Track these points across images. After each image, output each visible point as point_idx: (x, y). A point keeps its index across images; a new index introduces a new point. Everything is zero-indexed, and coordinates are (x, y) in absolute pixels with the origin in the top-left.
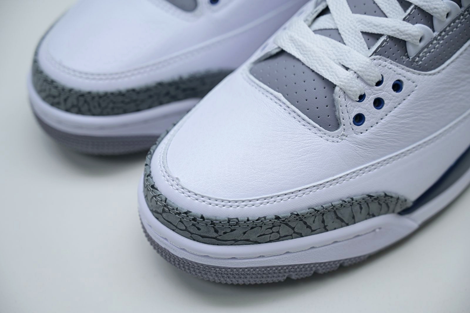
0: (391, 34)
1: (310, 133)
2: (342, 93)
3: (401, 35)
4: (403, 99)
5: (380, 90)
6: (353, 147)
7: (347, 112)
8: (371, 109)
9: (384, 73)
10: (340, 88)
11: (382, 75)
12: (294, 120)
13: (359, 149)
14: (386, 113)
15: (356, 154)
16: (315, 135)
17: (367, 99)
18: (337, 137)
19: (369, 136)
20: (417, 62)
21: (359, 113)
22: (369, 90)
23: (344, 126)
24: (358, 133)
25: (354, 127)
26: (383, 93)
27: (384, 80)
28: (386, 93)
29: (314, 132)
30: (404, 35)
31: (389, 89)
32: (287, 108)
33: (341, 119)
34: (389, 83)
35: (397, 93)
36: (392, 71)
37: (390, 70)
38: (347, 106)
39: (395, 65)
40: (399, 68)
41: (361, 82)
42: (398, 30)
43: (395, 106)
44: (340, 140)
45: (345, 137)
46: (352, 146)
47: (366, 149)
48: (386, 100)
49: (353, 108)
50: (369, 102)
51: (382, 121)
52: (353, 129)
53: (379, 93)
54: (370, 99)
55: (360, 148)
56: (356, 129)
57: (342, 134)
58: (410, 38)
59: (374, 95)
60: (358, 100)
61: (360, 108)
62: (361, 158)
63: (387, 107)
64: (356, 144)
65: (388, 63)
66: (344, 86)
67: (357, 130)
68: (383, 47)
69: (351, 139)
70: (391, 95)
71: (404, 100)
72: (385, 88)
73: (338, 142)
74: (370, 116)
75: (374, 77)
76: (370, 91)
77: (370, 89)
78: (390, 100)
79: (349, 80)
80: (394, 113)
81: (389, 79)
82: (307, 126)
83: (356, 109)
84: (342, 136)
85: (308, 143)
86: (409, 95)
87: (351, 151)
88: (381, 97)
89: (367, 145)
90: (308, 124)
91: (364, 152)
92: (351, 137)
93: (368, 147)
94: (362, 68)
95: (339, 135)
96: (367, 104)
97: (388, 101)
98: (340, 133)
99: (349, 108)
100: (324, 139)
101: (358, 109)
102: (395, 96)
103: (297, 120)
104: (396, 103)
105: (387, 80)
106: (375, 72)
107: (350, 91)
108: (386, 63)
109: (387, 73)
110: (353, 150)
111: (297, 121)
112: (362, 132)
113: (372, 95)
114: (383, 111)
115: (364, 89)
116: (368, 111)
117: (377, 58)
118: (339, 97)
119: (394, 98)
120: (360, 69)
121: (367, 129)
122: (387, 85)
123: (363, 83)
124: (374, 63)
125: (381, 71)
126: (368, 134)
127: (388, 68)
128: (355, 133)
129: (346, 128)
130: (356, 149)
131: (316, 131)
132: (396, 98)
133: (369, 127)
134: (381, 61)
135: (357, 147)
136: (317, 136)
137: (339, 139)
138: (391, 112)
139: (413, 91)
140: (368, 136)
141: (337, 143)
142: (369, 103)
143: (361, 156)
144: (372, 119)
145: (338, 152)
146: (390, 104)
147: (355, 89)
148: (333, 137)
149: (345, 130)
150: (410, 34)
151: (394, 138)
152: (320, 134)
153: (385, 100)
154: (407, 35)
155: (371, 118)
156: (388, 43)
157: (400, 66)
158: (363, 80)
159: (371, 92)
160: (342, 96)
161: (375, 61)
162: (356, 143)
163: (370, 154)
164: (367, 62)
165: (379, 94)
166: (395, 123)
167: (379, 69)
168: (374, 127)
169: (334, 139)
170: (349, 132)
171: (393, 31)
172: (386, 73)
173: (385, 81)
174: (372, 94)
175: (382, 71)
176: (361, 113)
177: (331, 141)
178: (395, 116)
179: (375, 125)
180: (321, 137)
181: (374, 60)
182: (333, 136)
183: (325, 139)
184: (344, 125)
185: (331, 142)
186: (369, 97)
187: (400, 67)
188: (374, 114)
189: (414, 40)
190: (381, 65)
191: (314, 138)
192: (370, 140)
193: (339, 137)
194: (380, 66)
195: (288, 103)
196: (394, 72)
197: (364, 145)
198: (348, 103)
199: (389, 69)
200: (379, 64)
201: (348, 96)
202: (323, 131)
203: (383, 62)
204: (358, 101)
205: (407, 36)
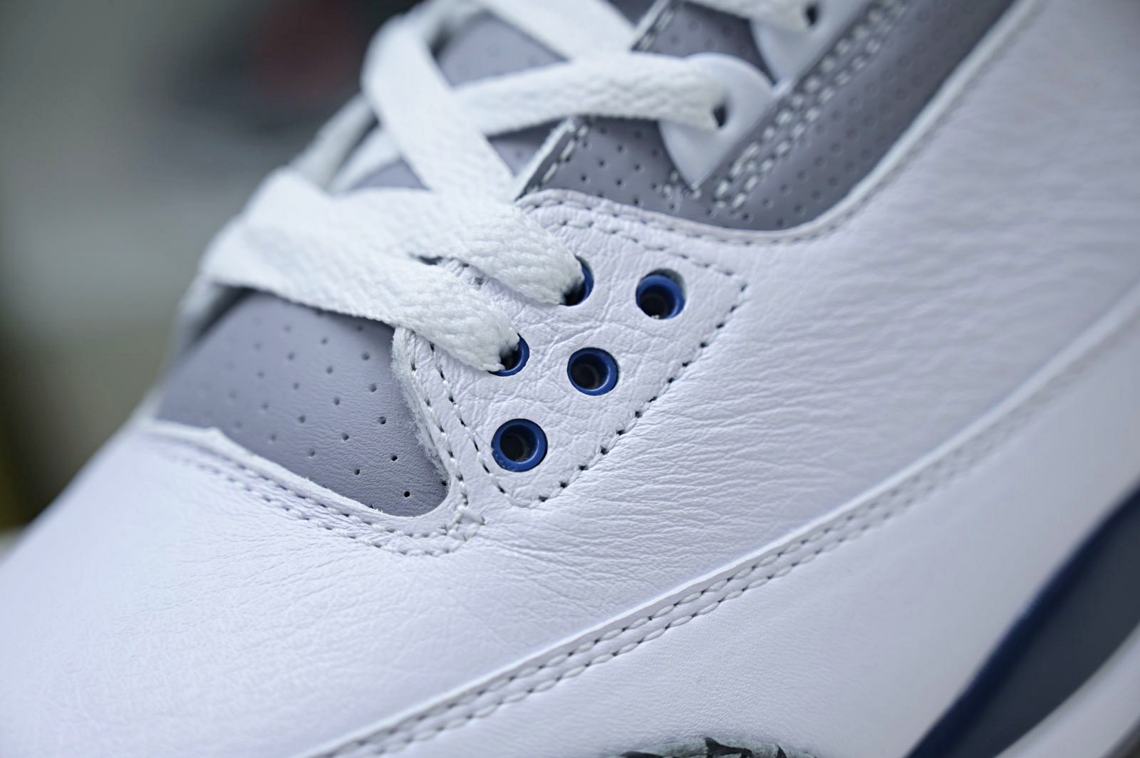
0: (589, 105)
1: (329, 540)
2: (421, 348)
3: (627, 103)
4: (697, 344)
5: (587, 317)
6: (518, 558)
7: (462, 423)
8: (565, 396)
9: (588, 252)
10: (407, 329)
11: (578, 258)
12: (265, 508)
13: (544, 563)
14: (635, 406)
15: (536, 585)
16: (350, 543)
17: (540, 361)
18: (444, 531)
19: (577, 504)
20: (728, 198)
21: (514, 417)
22: (539, 322)
23: (461, 483)
24: (528, 501)
25: (503, 478)
26: (604, 327)
27: (596, 277)
28: (614, 324)
29: (346, 532)
30: (639, 97)
31: (622, 309)
32: (237, 474)
33: (444, 455)
34: (619, 287)
35: (665, 321)
36: (624, 240)
37: (613, 236)
38: (456, 399)
39: (633, 217)
40: (655, 228)
41: (496, 297)
42: (612, 83)
43: (669, 375)
44: (456, 543)
45: (473, 525)
46: (511, 557)
47: (578, 559)
48: (623, 354)
49: (482, 401)
50: (549, 368)
51: (625, 439)
52: (502, 490)
53: (586, 329)
54: (547, 357)
55: (550, 561)
56: (516, 486)
57: (457, 516)
58: (664, 102)
59: (561, 339)
60: (498, 366)
61: (510, 398)
62: (563, 603)
63: (631, 380)
64: (528, 547)
65: (600, 213)
66: (419, 318)
67: (518, 490)
68: (568, 159)
69: (499, 530)
70: (637, 332)
71: (703, 345)
72: (606, 306)
73: (447, 551)
74: (564, 424)
75: (543, 264)
76: (541, 325)
77: (541, 319)
78: (642, 351)
79: (437, 292)
80: (668, 401)
81: (616, 273)
82: (318, 517)
83: (498, 404)
84: (461, 525)
85: (319, 578)
86: (720, 326)
87: (512, 576)
88: (595, 345)
89: (574, 542)
90: (321, 509)
91: (571, 575)
92: (501, 521)
93: (586, 553)
94: (486, 239)
95: (449, 524)
96: (542, 381)
97: (630, 356)
98: (450, 512)
99: (465, 402)
100: (389, 551)
101: (505, 404)
102: (658, 333)
103: (279, 504)
104: (668, 362)
105: (611, 274)
106: (546, 247)
107: (449, 332)
108: (592, 215)
109: (602, 250)
110: (519, 571)
111: (275, 510)
112: (542, 494)
113: (557, 342)
114: (620, 400)
115: (513, 323)
116: (550, 405)
117: (546, 199)
118: (414, 369)
119: (654, 341)
120: (479, 245)
121: (563, 478)
122: (612, 293)
123: (507, 298)
124: (536, 216)
125: (573, 243)
126: (571, 496)
127: (601, 230)
128: (513, 504)
129: (470, 490)
130: (529, 566)
131: (353, 527)
132: (666, 341)
133: (572, 468)
134: (569, 210)
135: (534, 556)
136: (360, 544)
137: (453, 540)
138: (654, 399)
139: (733, 309)
140: (572, 504)
141: (445, 555)
142: (548, 372)
143: (559, 593)
144: (576, 436)
145: (451, 591)
146: (641, 367)
147: (469, 320)
148: (426, 536)
149: (469, 498)
150: (661, 88)
151: (699, 505)
152: (367, 534)
153: (619, 352)
154: (649, 93)
155: (571, 433)
156: (585, 145)
157: (653, 220)
158: (501, 288)
159: (548, 329)
160: (424, 359)
161: (540, 212)
162: (528, 543)
163: (599, 579)
164: (504, 217)
165: (586, 333)
166: (684, 440)
167: (565, 238)
168: (591, 469)
169: (432, 542)
170: (486, 500)
171: (593, 93)
172: (599, 249)
173: (602, 279)
174: (553, 337)
175: (579, 245)
176: (520, 416)
177: (418, 551)
178: (677, 413)
179: (596, 459)
180: (378, 546)
181: (537, 207)
182: (422, 531)
183: (395, 549)
184: (461, 479)
185: (417, 555)
186: (545, 350)
187: (655, 224)
188: (580, 417)
189: (686, 110)
190: (570, 223)
191: (345, 554)
192: (584, 520)
193: (451, 532)
194: (564, 228)
195: (239, 453)
196: (630, 242)
197: (565, 547)
198: (458, 386)
199: (605, 232)
200: (561, 221)
201: (449, 357)
202: (379, 520)
203: (574, 211)
204: (498, 373)
205: (652, 100)
